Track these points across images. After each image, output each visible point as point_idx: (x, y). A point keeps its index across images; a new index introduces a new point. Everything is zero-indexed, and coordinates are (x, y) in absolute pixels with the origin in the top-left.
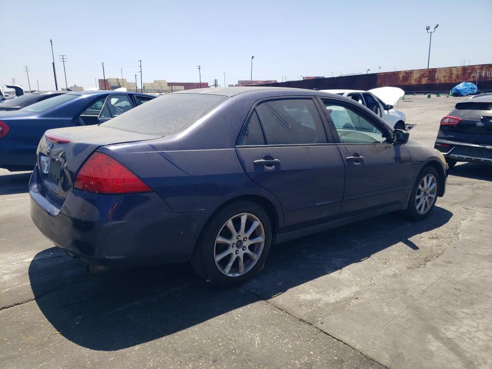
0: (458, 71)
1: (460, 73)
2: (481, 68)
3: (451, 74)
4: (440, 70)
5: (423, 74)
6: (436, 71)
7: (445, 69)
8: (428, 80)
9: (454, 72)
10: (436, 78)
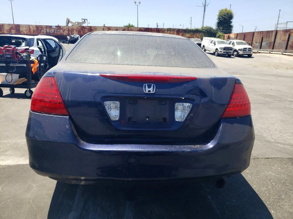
0: (33, 28)
1: (35, 29)
2: (46, 28)
3: (30, 29)
4: (23, 26)
5: (11, 27)
6: (20, 27)
7: (26, 26)
8: (15, 31)
9: (31, 28)
10: (21, 31)
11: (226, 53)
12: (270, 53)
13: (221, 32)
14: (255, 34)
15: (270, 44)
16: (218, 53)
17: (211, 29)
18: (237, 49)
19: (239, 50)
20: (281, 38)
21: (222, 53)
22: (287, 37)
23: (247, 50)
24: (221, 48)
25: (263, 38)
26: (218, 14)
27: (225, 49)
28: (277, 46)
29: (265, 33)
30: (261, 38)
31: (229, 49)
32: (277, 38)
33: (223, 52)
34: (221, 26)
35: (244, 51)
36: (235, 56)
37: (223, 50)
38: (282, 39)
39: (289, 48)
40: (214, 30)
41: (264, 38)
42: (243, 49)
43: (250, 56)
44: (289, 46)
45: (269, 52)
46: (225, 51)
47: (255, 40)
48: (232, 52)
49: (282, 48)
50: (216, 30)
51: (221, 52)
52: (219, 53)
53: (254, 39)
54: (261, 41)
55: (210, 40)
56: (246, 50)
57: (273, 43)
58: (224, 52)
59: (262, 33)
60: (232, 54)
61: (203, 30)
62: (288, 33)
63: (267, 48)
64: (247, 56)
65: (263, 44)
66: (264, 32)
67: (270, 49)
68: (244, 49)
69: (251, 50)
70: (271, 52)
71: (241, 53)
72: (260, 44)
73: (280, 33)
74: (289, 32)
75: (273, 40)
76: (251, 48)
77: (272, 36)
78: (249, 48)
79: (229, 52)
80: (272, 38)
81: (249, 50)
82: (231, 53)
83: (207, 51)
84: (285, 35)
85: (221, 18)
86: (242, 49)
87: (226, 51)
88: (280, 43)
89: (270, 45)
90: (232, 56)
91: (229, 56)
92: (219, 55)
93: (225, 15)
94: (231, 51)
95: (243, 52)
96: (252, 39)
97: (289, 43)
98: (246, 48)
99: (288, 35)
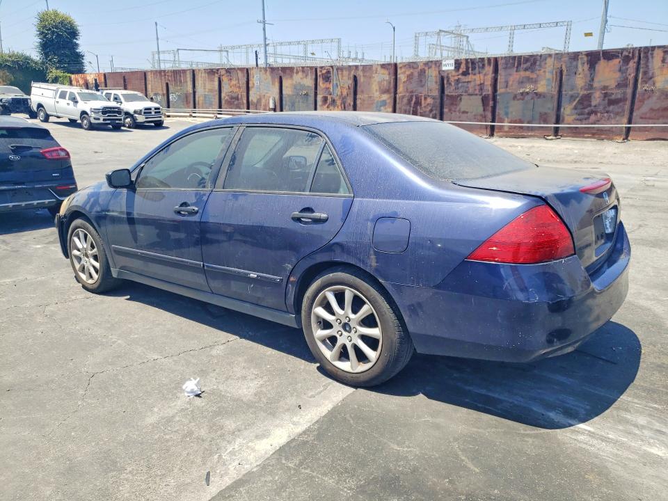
11: (109, 122)
12: (191, 116)
13: (57, 68)
14: (149, 77)
15: (187, 97)
16: (91, 123)
17: (27, 59)
18: (132, 112)
19: (135, 112)
20: (205, 86)
21: (101, 121)
22: (216, 83)
23: (153, 113)
24: (96, 111)
25: (167, 84)
26: (36, 21)
27: (105, 111)
28: (200, 102)
29: (170, 74)
30: (165, 85)
31: (114, 112)
32: (196, 84)
33: (102, 119)
34: (55, 54)
35: (148, 116)
36: (129, 127)
37: (100, 114)
38: (208, 86)
39: (226, 106)
40: (36, 63)
41: (170, 86)
42: (143, 111)
43: (158, 125)
44: (223, 102)
45: (188, 114)
46: (106, 116)
47: (152, 89)
48: (122, 118)
49: (211, 105)
50: (43, 63)
51: (99, 119)
52: (93, 121)
53: (149, 87)
54: (165, 92)
55: (56, 91)
56: (151, 113)
57: (192, 95)
58: (104, 120)
59: (163, 74)
60: (122, 122)
61: (7, 61)
62: (216, 75)
63: (182, 106)
64: (153, 124)
65: (170, 98)
66: (168, 72)
67: (188, 107)
68: (146, 109)
69: (160, 112)
70: (194, 115)
71: (141, 119)
72: (166, 97)
73: (200, 75)
74: (217, 73)
75: (191, 91)
76: (159, 109)
77: (186, 82)
78: (156, 109)
79: (117, 119)
80: (187, 85)
81: (155, 112)
82: (120, 120)
83: (51, 119)
84: (213, 81)
85: (47, 34)
86: (141, 111)
87: (108, 116)
88: (205, 96)
89: (187, 101)
90: (122, 128)
91: (117, 128)
92: (92, 127)
93: (56, 27)
94: (119, 117)
95: (144, 117)
96: (144, 86)
97: (223, 95)
98: (150, 109)
99: (216, 80)
